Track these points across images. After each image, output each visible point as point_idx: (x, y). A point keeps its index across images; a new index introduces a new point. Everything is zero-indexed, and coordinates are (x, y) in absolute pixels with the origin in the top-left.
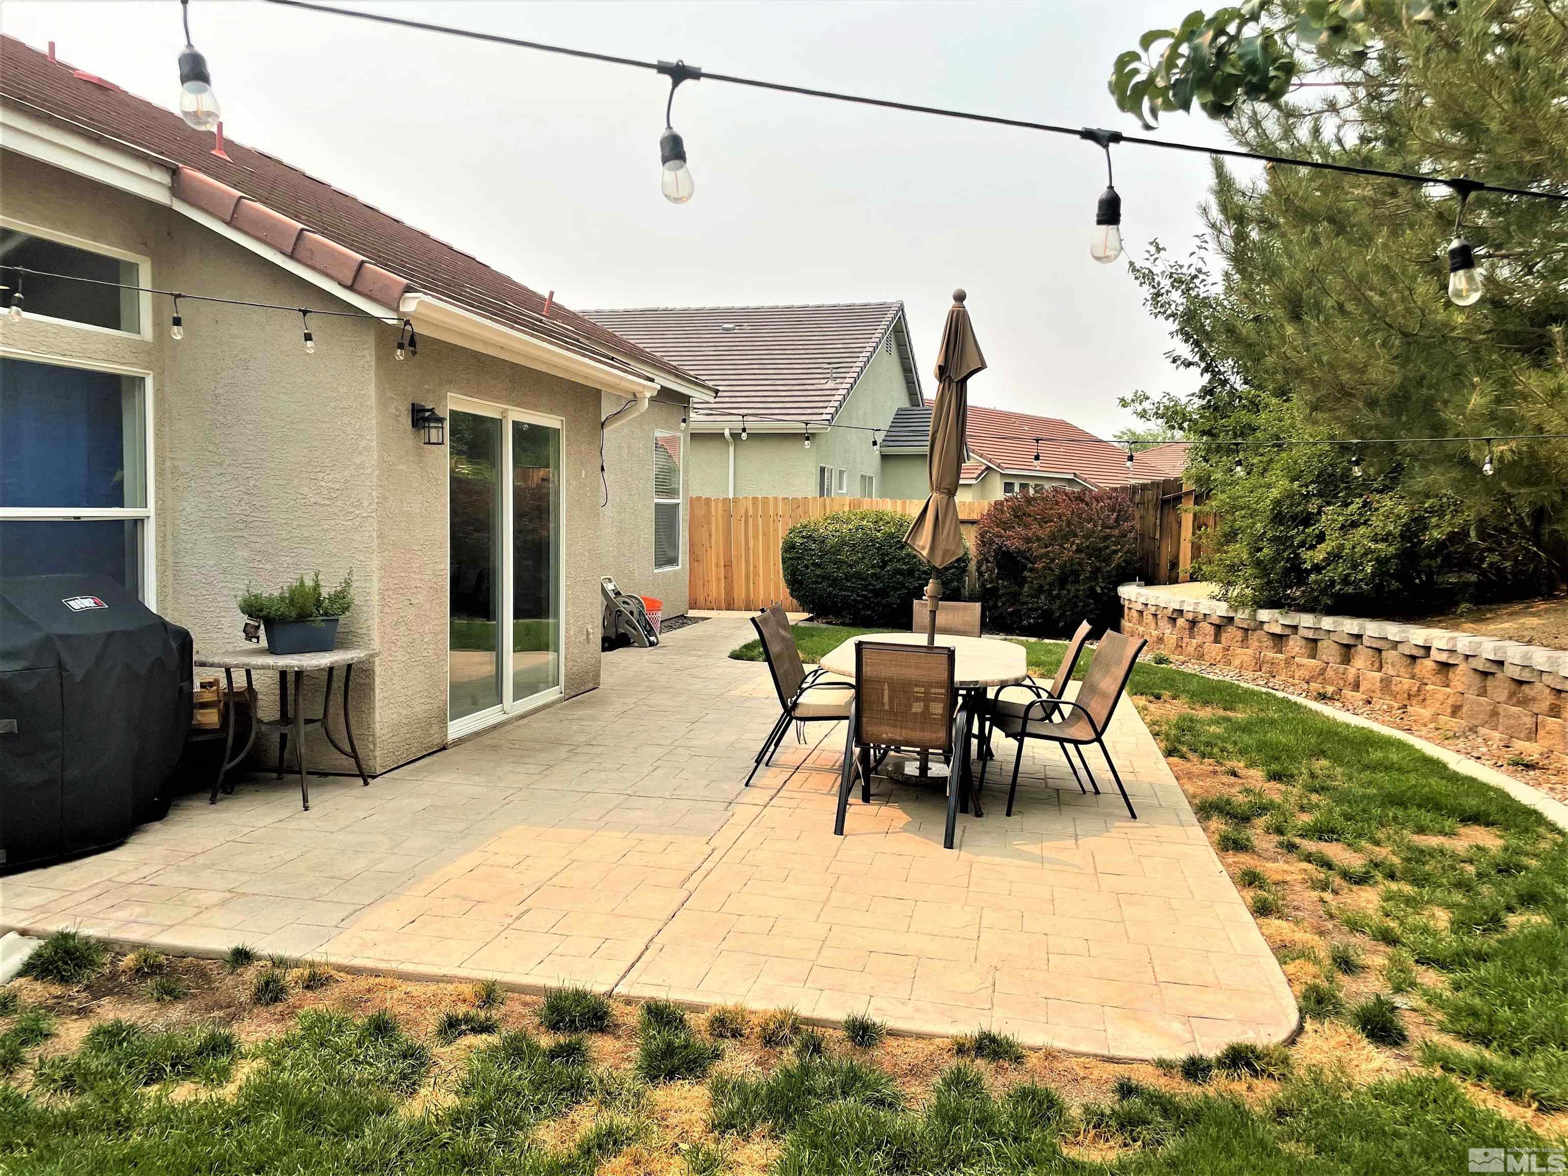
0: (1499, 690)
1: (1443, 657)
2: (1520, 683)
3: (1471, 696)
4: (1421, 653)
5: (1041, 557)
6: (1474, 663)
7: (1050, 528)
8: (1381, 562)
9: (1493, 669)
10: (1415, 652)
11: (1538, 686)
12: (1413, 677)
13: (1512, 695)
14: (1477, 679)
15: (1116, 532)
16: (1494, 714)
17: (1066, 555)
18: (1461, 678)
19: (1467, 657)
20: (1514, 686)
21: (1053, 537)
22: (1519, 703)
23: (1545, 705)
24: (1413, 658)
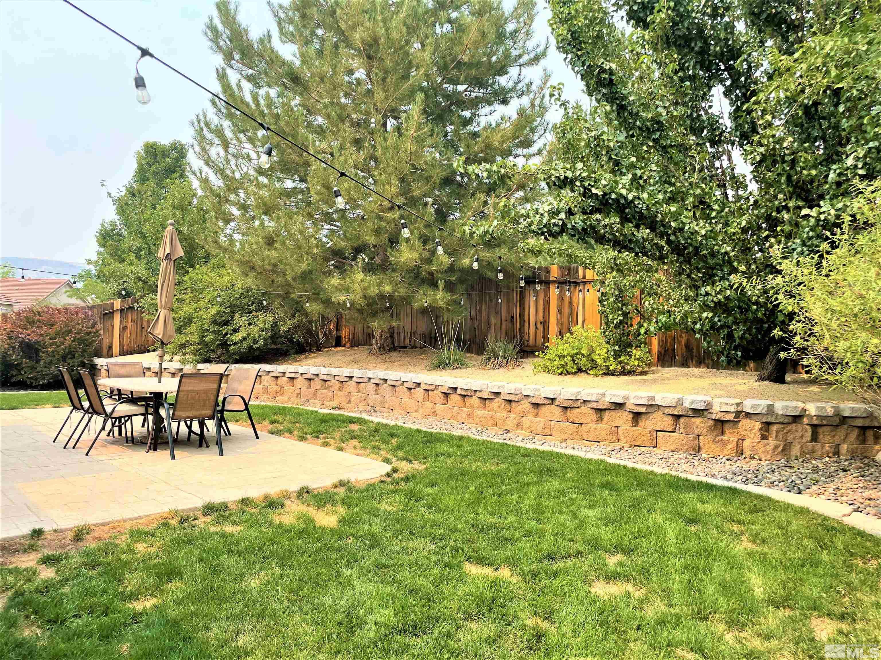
0: (317, 384)
1: (292, 375)
2: (326, 381)
3: (304, 389)
4: (281, 375)
5: (51, 345)
6: (305, 376)
7: (56, 328)
8: (265, 339)
9: (314, 377)
10: (278, 375)
11: (333, 381)
12: (277, 385)
13: (322, 386)
14: (307, 382)
15: (94, 330)
16: (315, 394)
17: (67, 344)
18: (300, 382)
19: (302, 374)
20: (323, 383)
21: (57, 333)
22: (326, 389)
23: (337, 388)
24: (277, 377)
